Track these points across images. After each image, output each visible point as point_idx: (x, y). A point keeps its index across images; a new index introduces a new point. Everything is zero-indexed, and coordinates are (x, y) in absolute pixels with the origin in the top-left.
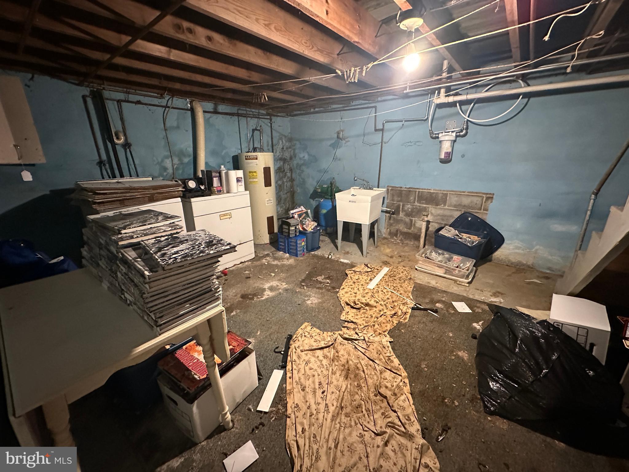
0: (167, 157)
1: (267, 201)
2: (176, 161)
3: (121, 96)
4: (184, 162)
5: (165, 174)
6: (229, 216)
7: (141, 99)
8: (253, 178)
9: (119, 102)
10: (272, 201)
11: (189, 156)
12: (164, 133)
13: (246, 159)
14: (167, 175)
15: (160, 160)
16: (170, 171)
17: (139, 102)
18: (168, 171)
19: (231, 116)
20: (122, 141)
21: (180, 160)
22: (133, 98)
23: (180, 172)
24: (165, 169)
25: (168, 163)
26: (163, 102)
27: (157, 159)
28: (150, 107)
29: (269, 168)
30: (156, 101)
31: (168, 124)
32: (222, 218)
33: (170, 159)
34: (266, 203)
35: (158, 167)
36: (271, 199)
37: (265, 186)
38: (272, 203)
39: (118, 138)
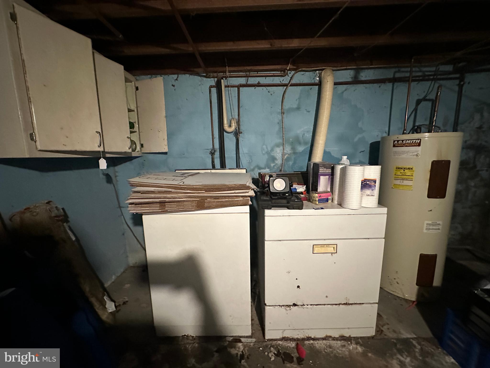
0: (278, 146)
2: (288, 149)
3: (242, 81)
4: (297, 151)
5: (272, 165)
6: (331, 250)
7: (263, 81)
8: (403, 179)
9: (239, 86)
10: (440, 227)
11: (306, 143)
12: (280, 117)
13: (394, 146)
14: (274, 166)
15: (269, 149)
16: (279, 162)
17: (259, 85)
18: (277, 162)
19: (379, 85)
21: (293, 149)
22: (252, 81)
23: (291, 163)
24: (274, 159)
25: (278, 153)
27: (267, 148)
28: (268, 88)
29: (447, 162)
30: (277, 80)
31: (287, 106)
32: (316, 250)
33: (282, 148)
34: (425, 229)
35: (266, 156)
36: (438, 223)
37: (429, 196)
38: (439, 229)
39: (230, 126)
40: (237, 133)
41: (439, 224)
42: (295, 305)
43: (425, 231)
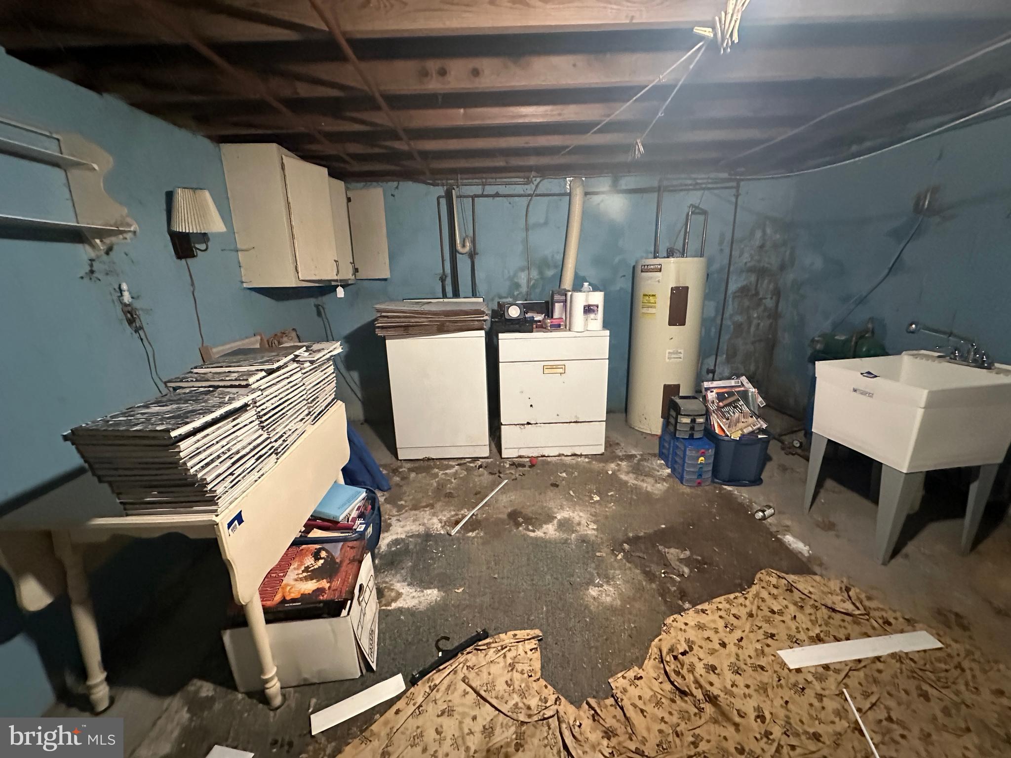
0: (522, 270)
1: (669, 353)
2: (535, 274)
3: (477, 190)
4: (546, 275)
5: (516, 293)
6: (561, 371)
7: (502, 189)
8: (648, 307)
9: (473, 197)
10: (682, 356)
11: (556, 267)
12: (524, 235)
13: (642, 271)
14: (518, 294)
15: (512, 273)
16: (524, 289)
17: (497, 195)
18: (521, 289)
20: (467, 249)
21: (541, 273)
22: (489, 190)
23: (538, 290)
24: (517, 286)
25: (523, 278)
26: (530, 189)
27: (509, 272)
28: (509, 199)
29: (687, 288)
30: (519, 189)
31: (532, 221)
32: (546, 371)
33: (526, 272)
34: (667, 358)
35: (508, 283)
36: (679, 351)
37: (670, 324)
38: (680, 358)
39: (464, 246)
40: (472, 255)
41: (680, 353)
42: (528, 423)
43: (667, 360)
